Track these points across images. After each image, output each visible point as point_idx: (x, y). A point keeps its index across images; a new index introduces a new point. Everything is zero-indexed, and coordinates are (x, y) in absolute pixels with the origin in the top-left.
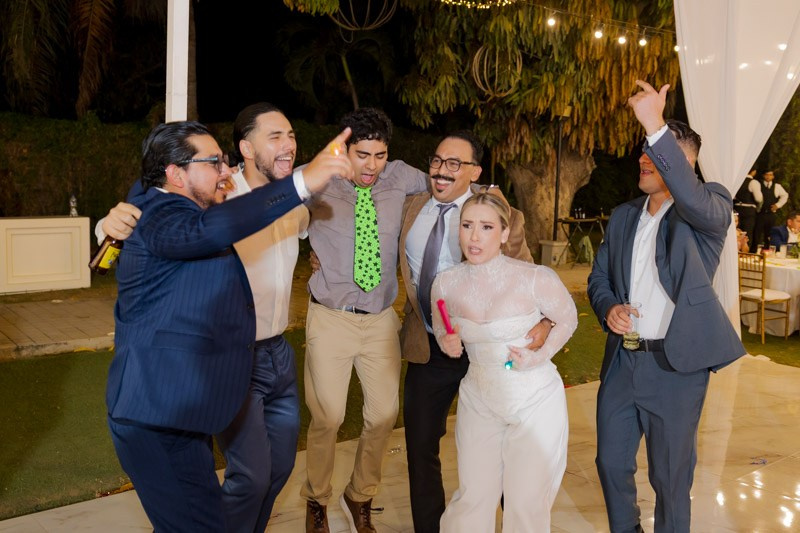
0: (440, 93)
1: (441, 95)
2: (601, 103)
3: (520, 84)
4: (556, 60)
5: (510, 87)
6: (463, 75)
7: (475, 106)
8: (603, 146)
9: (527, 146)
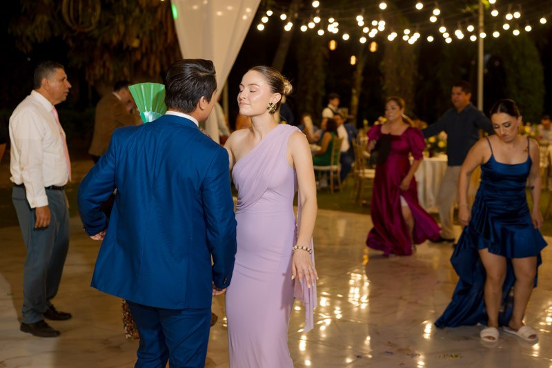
1: (38, 28)
3: (99, 22)
5: (91, 25)
6: (55, 14)
7: (67, 37)
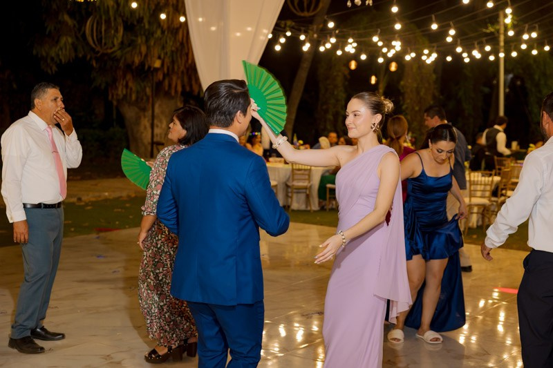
0: (61, 49)
2: (184, 58)
3: (122, 43)
4: (147, 26)
5: (114, 46)
6: (79, 36)
7: (91, 58)
8: (188, 89)
9: (131, 89)
